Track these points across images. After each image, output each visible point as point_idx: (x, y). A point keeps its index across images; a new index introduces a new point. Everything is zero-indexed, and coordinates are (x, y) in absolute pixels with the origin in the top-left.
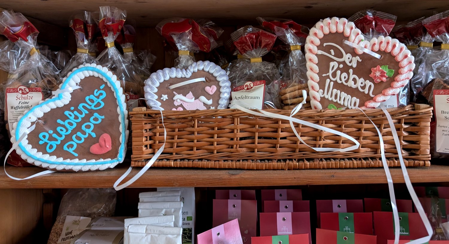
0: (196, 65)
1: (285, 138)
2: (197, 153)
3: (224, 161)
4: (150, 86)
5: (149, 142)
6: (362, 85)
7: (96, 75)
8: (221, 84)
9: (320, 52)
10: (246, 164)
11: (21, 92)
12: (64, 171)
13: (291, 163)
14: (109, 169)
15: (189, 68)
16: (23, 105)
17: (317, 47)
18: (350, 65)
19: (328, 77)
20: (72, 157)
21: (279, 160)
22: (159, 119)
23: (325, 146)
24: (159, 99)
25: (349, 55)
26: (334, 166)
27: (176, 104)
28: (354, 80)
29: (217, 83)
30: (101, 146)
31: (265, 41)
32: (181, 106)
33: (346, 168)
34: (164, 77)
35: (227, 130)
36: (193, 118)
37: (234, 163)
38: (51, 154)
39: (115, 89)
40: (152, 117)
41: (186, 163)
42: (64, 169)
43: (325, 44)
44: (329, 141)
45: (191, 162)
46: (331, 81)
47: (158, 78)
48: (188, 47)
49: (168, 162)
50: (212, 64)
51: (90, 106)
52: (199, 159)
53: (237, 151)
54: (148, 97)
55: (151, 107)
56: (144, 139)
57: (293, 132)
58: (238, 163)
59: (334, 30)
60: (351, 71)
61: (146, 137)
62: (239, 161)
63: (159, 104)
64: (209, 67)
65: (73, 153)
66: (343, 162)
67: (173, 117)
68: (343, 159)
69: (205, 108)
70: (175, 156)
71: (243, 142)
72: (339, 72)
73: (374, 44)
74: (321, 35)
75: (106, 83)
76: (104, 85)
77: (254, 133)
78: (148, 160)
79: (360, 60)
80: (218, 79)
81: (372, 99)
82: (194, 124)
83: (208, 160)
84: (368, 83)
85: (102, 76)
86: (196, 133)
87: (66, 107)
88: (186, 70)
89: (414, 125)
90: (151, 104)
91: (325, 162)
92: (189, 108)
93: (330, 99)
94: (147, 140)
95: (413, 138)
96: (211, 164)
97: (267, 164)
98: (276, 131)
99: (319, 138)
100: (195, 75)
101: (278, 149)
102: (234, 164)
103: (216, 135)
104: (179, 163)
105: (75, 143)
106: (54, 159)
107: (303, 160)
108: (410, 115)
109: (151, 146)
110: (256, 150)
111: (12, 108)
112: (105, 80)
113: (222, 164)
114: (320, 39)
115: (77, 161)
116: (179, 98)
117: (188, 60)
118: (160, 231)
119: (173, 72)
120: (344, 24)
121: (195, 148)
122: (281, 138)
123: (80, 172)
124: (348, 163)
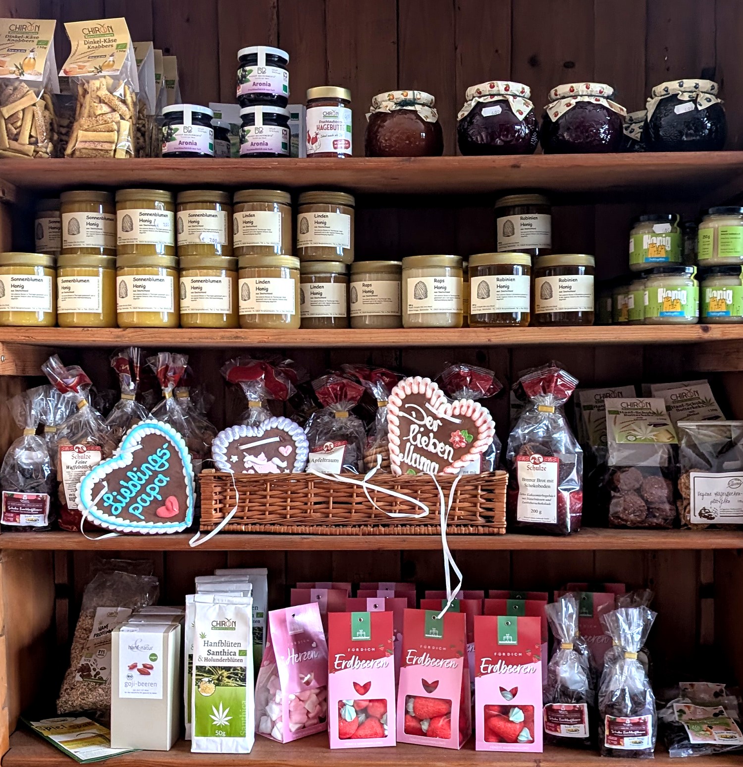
0: (269, 423)
1: (360, 503)
2: (268, 517)
3: (298, 526)
4: (218, 446)
5: (220, 506)
6: (442, 450)
7: (158, 433)
8: (297, 444)
9: (402, 414)
10: (320, 529)
11: (77, 450)
12: (131, 534)
13: (365, 528)
14: (177, 533)
15: (261, 425)
16: (81, 465)
17: (399, 407)
18: (430, 428)
19: (408, 440)
20: (139, 520)
21: (354, 526)
22: (229, 482)
23: (400, 511)
24: (228, 461)
25: (430, 418)
26: (409, 532)
27: (247, 466)
28: (435, 445)
29: (293, 443)
30: (168, 509)
31: (351, 393)
32: (252, 468)
33: (420, 534)
34: (234, 436)
35: (301, 495)
36: (265, 482)
37: (307, 528)
38: (117, 516)
39: (180, 449)
40: (222, 479)
41: (257, 528)
42: (131, 532)
43: (407, 406)
44: (404, 507)
45: (262, 527)
46: (411, 444)
47: (227, 438)
48: (260, 396)
49: (239, 526)
50: (288, 421)
51: (154, 466)
52: (271, 524)
53: (310, 516)
54: (216, 458)
55: (220, 469)
56: (214, 502)
57: (366, 497)
58: (311, 528)
59: (415, 391)
60: (431, 435)
61: (216, 500)
62: (312, 526)
63: (229, 466)
64: (285, 424)
65: (140, 516)
66: (418, 528)
67: (245, 480)
68: (419, 525)
69: (278, 471)
70: (245, 520)
71: (317, 506)
72: (419, 436)
73: (455, 408)
74: (403, 396)
75: (169, 442)
76: (167, 444)
77: (329, 497)
78: (217, 524)
79: (441, 424)
80: (294, 438)
81: (451, 464)
82: (266, 487)
83: (281, 525)
84: (448, 448)
85: (165, 433)
86: (268, 497)
87: (129, 468)
88: (257, 427)
89: (491, 491)
90: (220, 466)
91: (400, 528)
92: (261, 471)
93: (410, 464)
94: (216, 504)
95: (489, 505)
96: (283, 529)
97: (341, 529)
98: (351, 496)
99: (394, 504)
100: (267, 435)
101: (353, 514)
102: (308, 530)
103: (289, 500)
104: (250, 528)
105: (140, 505)
106: (120, 520)
107: (378, 526)
108: (487, 481)
109: (221, 510)
110: (331, 515)
111: (68, 467)
112: (168, 438)
113: (295, 529)
114: (402, 400)
115: (143, 523)
116: (249, 460)
117: (259, 413)
118: (229, 601)
119: (243, 430)
120: (426, 385)
121: (267, 513)
122: (356, 504)
123: (148, 534)
124: (423, 529)
